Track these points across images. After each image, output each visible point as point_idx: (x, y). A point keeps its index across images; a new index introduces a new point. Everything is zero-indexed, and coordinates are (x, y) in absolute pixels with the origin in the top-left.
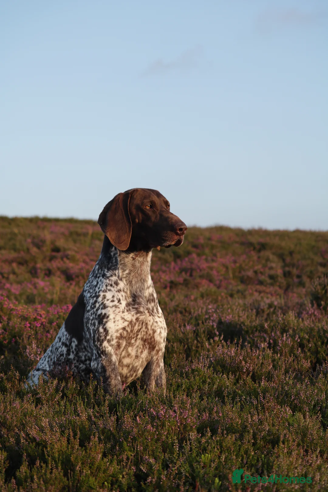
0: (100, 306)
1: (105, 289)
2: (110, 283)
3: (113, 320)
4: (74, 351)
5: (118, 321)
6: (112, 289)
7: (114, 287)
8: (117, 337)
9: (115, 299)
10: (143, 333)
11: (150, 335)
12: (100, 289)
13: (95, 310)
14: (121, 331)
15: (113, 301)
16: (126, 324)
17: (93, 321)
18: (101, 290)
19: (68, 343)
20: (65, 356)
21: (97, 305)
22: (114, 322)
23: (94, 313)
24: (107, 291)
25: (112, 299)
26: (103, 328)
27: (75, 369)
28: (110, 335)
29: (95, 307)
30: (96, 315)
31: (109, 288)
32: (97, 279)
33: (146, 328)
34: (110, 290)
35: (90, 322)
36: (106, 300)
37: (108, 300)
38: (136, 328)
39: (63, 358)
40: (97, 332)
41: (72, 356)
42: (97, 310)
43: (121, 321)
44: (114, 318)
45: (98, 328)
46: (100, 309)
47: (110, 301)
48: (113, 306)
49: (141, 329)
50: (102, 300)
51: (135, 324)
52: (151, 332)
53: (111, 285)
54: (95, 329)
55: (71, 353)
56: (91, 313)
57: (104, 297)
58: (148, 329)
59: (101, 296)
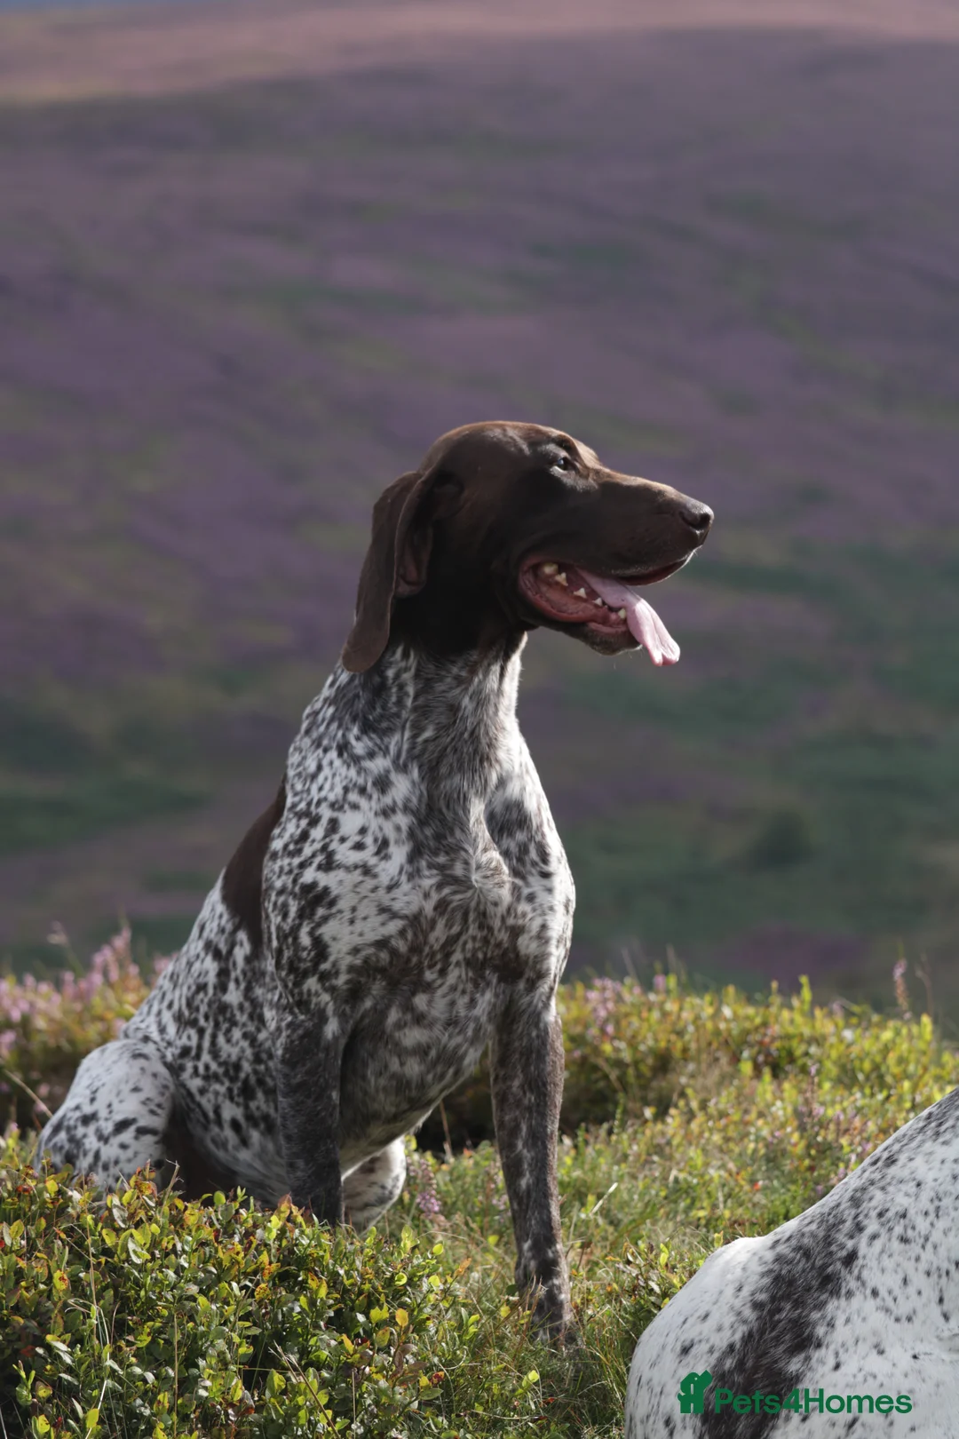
0: (314, 855)
1: (340, 797)
2: (361, 781)
3: (347, 915)
4: (241, 978)
5: (365, 918)
6: (363, 803)
7: (370, 797)
8: (351, 969)
9: (369, 840)
10: (470, 946)
11: (499, 945)
12: (323, 794)
13: (296, 861)
14: (371, 951)
15: (359, 846)
16: (394, 927)
17: (282, 899)
18: (325, 799)
19: (223, 948)
20: (211, 991)
21: (308, 850)
22: (352, 922)
23: (290, 872)
24: (346, 807)
25: (357, 838)
26: (311, 933)
27: (245, 1044)
28: (332, 959)
29: (299, 852)
30: (295, 881)
31: (353, 797)
32: (320, 751)
33: (481, 927)
34: (355, 807)
35: (273, 898)
36: (336, 837)
37: (343, 840)
38: (439, 934)
39: (206, 1000)
40: (290, 940)
41: (233, 996)
42: (302, 866)
43: (375, 920)
44: (354, 909)
45: (295, 930)
46: (315, 865)
47: (349, 844)
48: (356, 867)
49: (459, 935)
50: (325, 837)
51: (433, 924)
52: (503, 936)
53: (363, 791)
54: (286, 927)
55: (232, 986)
56: (281, 868)
57: (334, 825)
58: (490, 929)
59: (324, 822)
